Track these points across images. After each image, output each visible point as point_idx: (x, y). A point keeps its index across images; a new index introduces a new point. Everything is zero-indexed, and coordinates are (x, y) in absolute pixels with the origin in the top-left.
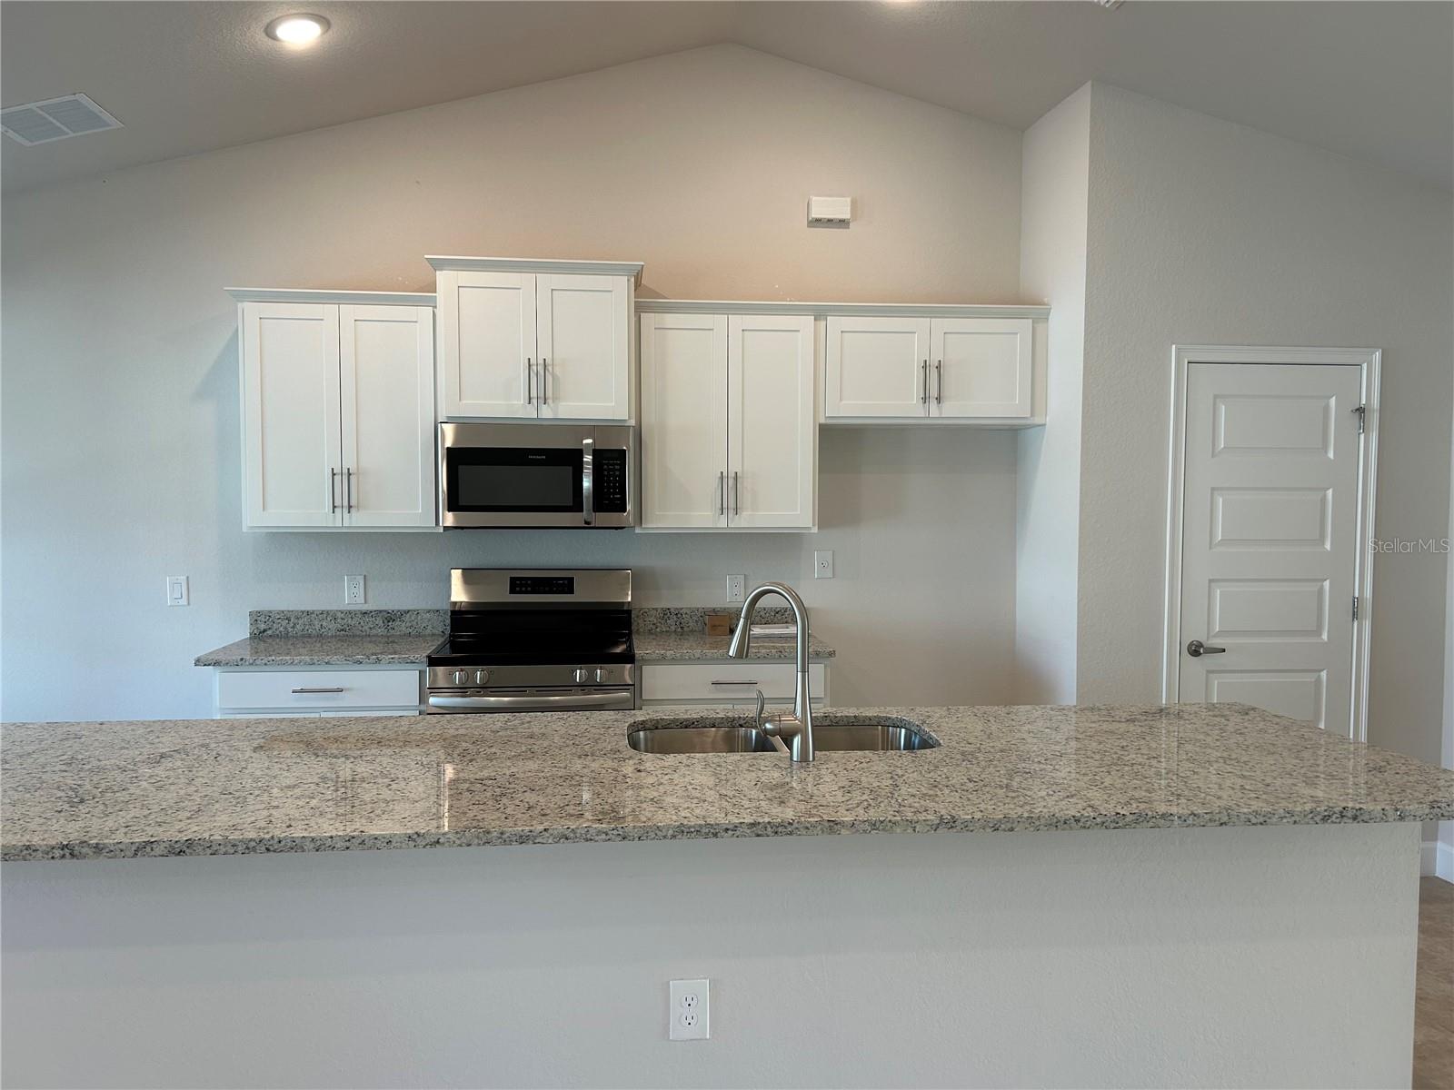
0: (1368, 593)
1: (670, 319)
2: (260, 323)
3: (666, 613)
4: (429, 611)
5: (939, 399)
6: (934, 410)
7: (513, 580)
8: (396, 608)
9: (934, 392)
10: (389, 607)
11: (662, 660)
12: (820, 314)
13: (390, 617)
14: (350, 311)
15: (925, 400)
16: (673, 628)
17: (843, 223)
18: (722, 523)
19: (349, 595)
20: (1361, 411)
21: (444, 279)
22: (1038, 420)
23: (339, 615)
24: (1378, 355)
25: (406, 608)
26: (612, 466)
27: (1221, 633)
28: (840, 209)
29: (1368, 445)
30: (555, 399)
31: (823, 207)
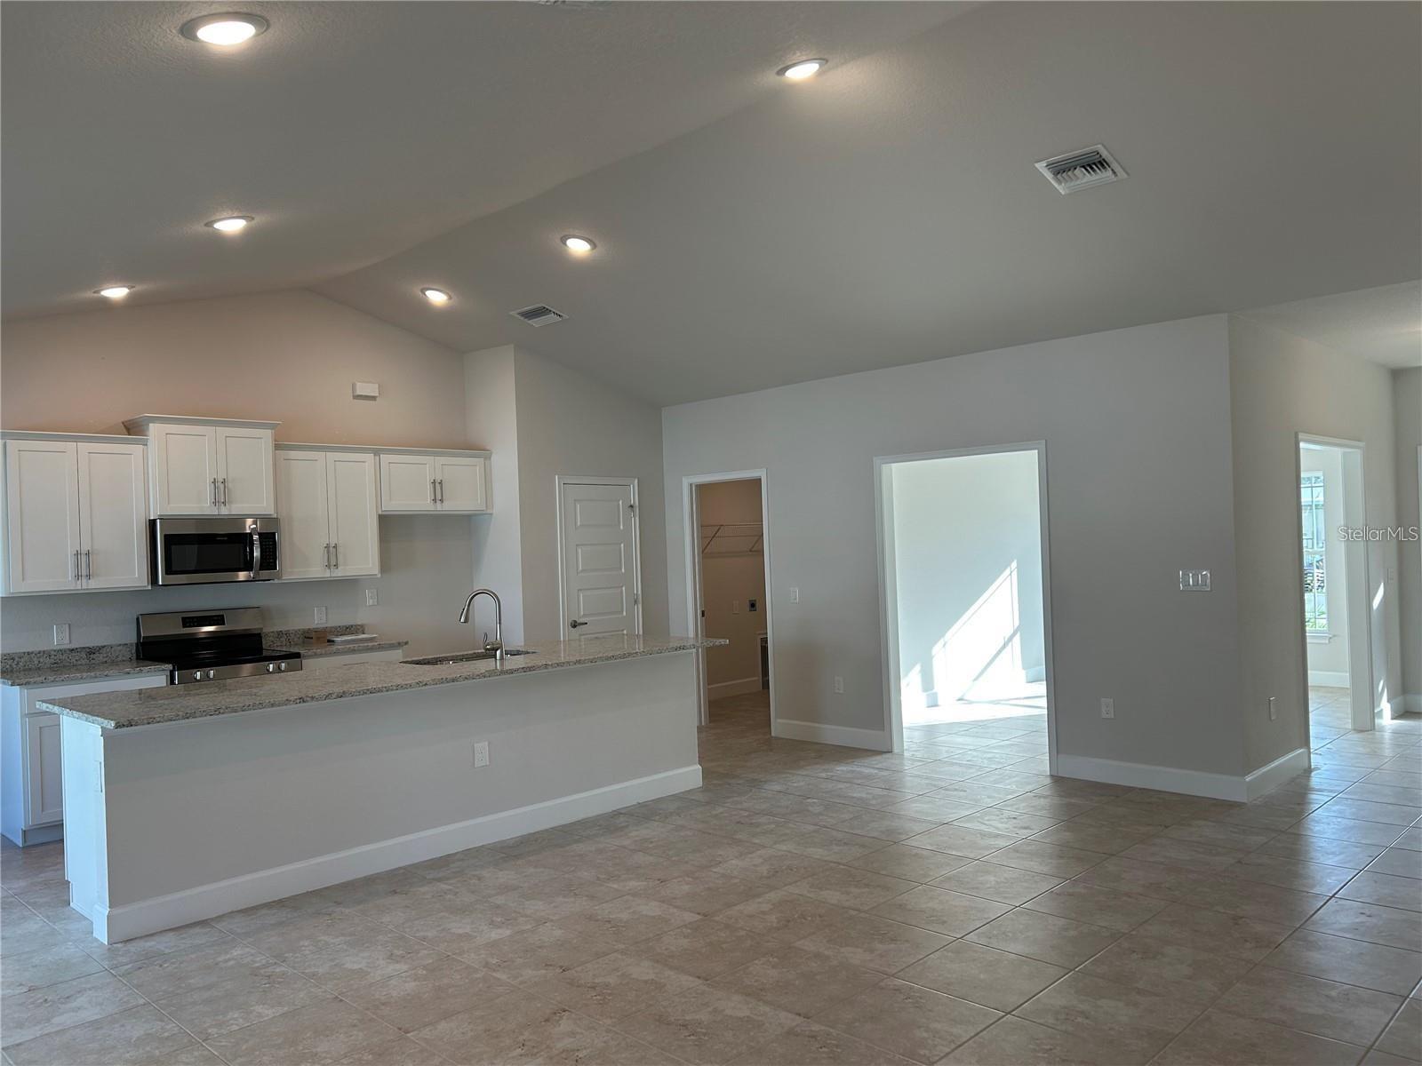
0: (640, 592)
1: (293, 454)
2: (19, 456)
3: (280, 634)
4: (120, 645)
5: (441, 500)
6: (439, 506)
7: (184, 619)
8: (96, 645)
9: (439, 497)
10: (91, 645)
11: (316, 655)
12: (377, 453)
13: (91, 651)
14: (85, 447)
15: (435, 500)
16: (284, 643)
17: (373, 398)
18: (327, 574)
19: (57, 639)
20: (631, 506)
21: (154, 429)
22: (489, 511)
23: (52, 653)
24: (636, 481)
25: (103, 644)
26: (269, 542)
27: (584, 615)
28: (371, 390)
29: (635, 522)
30: (230, 502)
31: (362, 389)
